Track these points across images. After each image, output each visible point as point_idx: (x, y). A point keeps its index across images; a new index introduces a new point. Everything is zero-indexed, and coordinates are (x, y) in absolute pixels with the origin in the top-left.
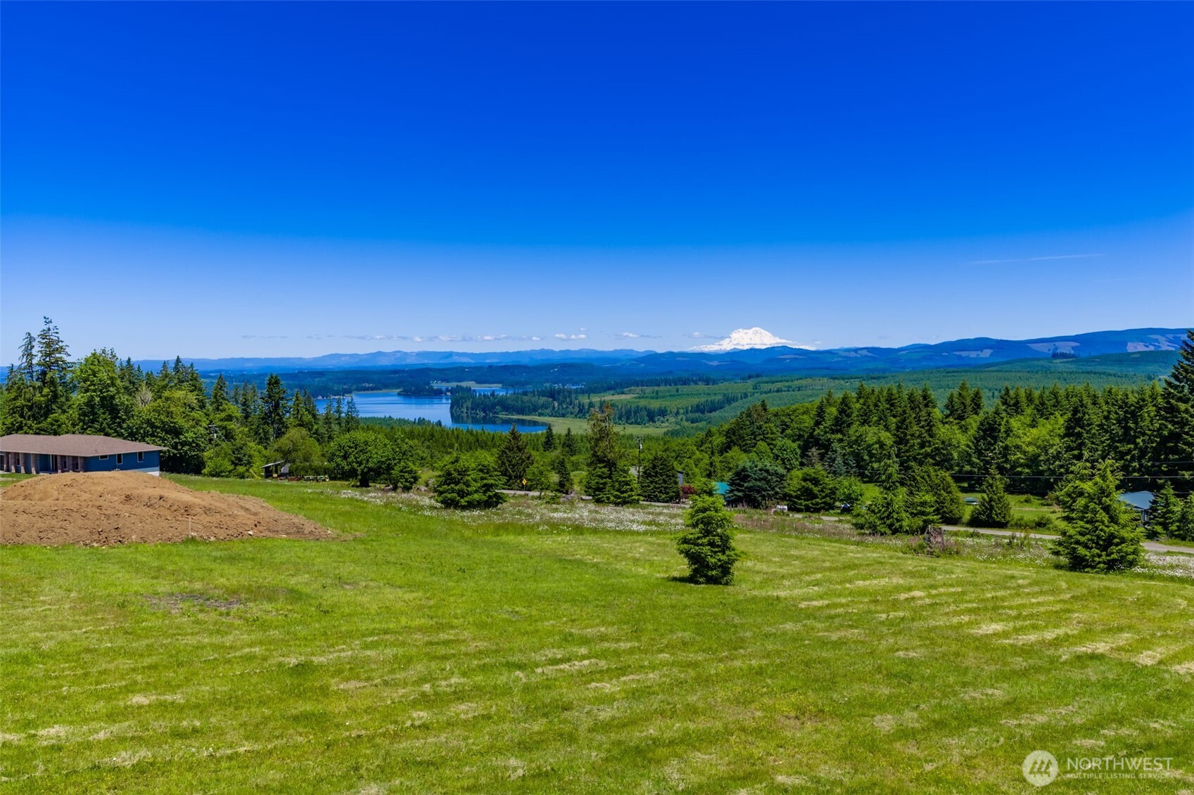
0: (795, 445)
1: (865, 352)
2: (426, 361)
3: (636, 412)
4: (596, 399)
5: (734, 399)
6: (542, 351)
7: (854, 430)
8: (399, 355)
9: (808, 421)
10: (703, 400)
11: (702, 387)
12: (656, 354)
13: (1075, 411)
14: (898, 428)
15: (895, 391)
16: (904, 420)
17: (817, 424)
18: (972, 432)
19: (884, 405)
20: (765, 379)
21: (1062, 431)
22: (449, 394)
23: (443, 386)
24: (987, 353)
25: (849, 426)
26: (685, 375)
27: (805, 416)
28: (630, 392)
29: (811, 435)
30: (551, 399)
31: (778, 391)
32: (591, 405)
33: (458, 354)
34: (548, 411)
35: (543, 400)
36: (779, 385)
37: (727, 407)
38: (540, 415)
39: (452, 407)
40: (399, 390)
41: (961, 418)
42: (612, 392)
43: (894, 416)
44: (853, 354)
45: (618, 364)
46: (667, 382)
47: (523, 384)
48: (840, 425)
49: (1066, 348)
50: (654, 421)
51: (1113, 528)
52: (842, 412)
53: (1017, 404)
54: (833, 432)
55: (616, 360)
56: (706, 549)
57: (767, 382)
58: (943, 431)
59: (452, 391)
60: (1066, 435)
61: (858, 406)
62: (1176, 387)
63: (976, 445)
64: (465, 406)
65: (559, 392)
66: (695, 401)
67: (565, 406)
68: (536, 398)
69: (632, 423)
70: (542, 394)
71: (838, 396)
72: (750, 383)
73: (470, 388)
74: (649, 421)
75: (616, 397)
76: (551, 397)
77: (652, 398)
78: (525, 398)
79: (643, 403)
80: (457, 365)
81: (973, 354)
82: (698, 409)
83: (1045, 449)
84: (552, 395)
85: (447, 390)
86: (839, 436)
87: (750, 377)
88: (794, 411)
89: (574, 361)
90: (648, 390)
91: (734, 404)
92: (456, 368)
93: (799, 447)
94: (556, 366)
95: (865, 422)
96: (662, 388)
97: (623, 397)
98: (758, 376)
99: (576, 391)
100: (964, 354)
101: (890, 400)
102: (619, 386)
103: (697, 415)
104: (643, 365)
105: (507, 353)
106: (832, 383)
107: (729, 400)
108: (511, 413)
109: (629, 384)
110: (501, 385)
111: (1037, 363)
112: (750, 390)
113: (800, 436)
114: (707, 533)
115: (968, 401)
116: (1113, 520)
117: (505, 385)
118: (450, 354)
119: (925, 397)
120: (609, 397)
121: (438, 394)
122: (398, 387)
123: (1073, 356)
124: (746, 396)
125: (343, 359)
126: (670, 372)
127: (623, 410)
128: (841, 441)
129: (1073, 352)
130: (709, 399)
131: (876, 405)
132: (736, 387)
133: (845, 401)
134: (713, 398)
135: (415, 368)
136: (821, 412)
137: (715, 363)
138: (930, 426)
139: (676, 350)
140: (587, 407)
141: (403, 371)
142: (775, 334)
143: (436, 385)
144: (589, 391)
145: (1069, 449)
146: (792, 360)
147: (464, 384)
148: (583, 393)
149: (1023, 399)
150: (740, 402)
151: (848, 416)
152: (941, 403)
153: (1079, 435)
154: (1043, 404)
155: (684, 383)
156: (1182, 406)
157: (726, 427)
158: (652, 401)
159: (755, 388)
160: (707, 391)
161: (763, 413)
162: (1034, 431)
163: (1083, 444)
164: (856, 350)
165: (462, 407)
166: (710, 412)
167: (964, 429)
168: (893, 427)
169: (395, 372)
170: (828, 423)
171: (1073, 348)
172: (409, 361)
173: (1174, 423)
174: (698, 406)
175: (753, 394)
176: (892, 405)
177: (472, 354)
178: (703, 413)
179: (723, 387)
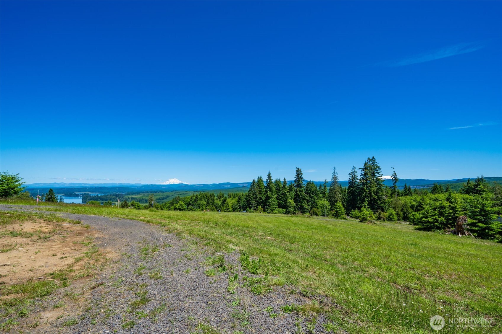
0: (186, 205)
1: (202, 185)
2: (72, 186)
3: (142, 200)
4: (130, 197)
5: (169, 197)
6: (112, 183)
7: (198, 202)
8: (63, 184)
9: (189, 200)
10: (161, 197)
11: (160, 193)
12: (148, 185)
13: (239, 197)
14: (207, 201)
15: (207, 193)
16: (209, 199)
17: (191, 200)
18: (221, 201)
19: (205, 196)
20: (177, 191)
21: (237, 201)
22: (81, 195)
23: (79, 193)
24: (229, 186)
25: (197, 201)
26: (156, 191)
27: (188, 199)
28: (140, 195)
29: (189, 203)
30: (116, 197)
31: (180, 194)
32: (129, 198)
33: (84, 184)
34: (115, 200)
35: (113, 197)
36: (181, 193)
37: (167, 199)
38: (112, 201)
39: (83, 199)
40: (63, 194)
41: (220, 199)
42: (135, 195)
43: (207, 199)
44: (199, 186)
45: (136, 187)
46: (151, 192)
47: (106, 193)
48: (196, 201)
49: (245, 185)
50: (147, 202)
51: (228, 207)
52: (196, 198)
53: (230, 196)
54: (194, 202)
55: (136, 186)
56: (181, 207)
57: (178, 192)
58: (216, 201)
59: (82, 195)
60: (238, 201)
61: (200, 197)
62: (249, 192)
63: (222, 204)
64: (87, 199)
65: (119, 195)
66: (159, 197)
67: (120, 199)
68: (111, 196)
69: (141, 203)
70: (113, 195)
71: (195, 195)
72: (173, 192)
73: (89, 194)
74: (146, 202)
75: (136, 196)
76: (116, 196)
77: (147, 196)
78: (108, 197)
79: (144, 198)
80: (84, 187)
81: (226, 186)
82: (159, 199)
83: (234, 204)
84: (117, 195)
85: (81, 194)
86: (196, 203)
87: (173, 191)
88: (186, 198)
89: (123, 186)
90: (146, 194)
91: (169, 198)
92: (84, 188)
93: (187, 206)
94: (117, 188)
95: (201, 200)
96: (149, 194)
97: (138, 196)
98: (175, 191)
99: (124, 195)
100: (224, 186)
101: (206, 195)
102: (137, 193)
103: (159, 200)
104: (143, 188)
105: (101, 184)
106: (194, 193)
107: (168, 197)
108: (103, 201)
109: (139, 193)
110: (99, 193)
111: (239, 188)
112: (174, 194)
113: (187, 204)
114: (181, 206)
115: (221, 196)
116: (229, 206)
117: (100, 193)
118: (81, 184)
119: (213, 195)
120: (134, 196)
121: (77, 196)
122: (62, 193)
123: (247, 187)
124: (172, 196)
125: (41, 185)
126: (151, 190)
127: (138, 200)
128: (196, 204)
129: (247, 186)
130: (163, 196)
131: (203, 196)
132: (170, 193)
133: (197, 196)
134: (164, 196)
135: (69, 188)
136: (192, 198)
137: (164, 187)
138: (214, 201)
139: (153, 184)
140: (127, 199)
141: (65, 189)
142: (180, 180)
143: (76, 193)
144: (128, 194)
145: (238, 204)
146: (184, 187)
147: (87, 193)
148: (126, 195)
149: (231, 195)
150: (171, 197)
151: (197, 199)
152: (216, 195)
153: (240, 201)
154: (235, 196)
155: (156, 192)
156: (250, 195)
157: (170, 202)
158: (147, 197)
159: (175, 194)
160: (162, 195)
161: (179, 198)
162: (232, 201)
163: (240, 203)
164: (200, 185)
165: (86, 199)
166: (163, 200)
167: (220, 201)
168: (206, 201)
169: (61, 189)
170: (193, 200)
171: (247, 185)
172: (66, 186)
173: (249, 198)
174: (159, 198)
175: (174, 195)
176: (206, 196)
177: (89, 184)
178: (161, 200)
179: (166, 194)
